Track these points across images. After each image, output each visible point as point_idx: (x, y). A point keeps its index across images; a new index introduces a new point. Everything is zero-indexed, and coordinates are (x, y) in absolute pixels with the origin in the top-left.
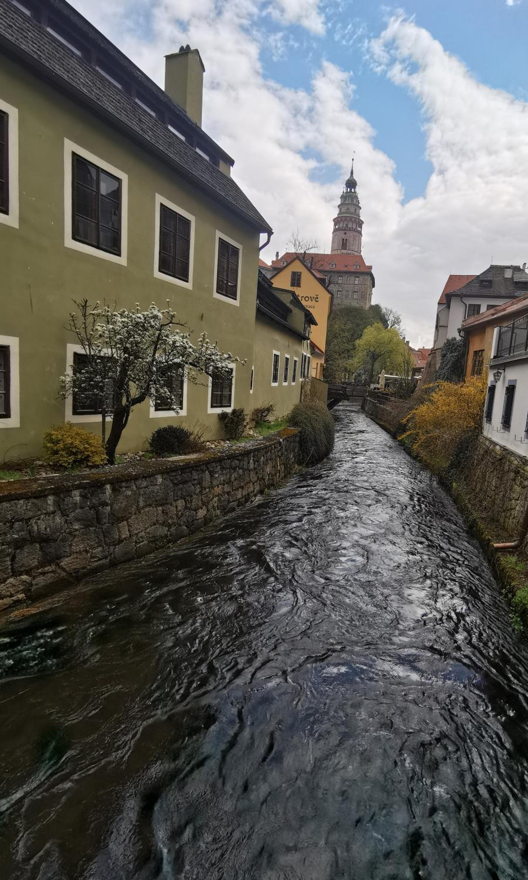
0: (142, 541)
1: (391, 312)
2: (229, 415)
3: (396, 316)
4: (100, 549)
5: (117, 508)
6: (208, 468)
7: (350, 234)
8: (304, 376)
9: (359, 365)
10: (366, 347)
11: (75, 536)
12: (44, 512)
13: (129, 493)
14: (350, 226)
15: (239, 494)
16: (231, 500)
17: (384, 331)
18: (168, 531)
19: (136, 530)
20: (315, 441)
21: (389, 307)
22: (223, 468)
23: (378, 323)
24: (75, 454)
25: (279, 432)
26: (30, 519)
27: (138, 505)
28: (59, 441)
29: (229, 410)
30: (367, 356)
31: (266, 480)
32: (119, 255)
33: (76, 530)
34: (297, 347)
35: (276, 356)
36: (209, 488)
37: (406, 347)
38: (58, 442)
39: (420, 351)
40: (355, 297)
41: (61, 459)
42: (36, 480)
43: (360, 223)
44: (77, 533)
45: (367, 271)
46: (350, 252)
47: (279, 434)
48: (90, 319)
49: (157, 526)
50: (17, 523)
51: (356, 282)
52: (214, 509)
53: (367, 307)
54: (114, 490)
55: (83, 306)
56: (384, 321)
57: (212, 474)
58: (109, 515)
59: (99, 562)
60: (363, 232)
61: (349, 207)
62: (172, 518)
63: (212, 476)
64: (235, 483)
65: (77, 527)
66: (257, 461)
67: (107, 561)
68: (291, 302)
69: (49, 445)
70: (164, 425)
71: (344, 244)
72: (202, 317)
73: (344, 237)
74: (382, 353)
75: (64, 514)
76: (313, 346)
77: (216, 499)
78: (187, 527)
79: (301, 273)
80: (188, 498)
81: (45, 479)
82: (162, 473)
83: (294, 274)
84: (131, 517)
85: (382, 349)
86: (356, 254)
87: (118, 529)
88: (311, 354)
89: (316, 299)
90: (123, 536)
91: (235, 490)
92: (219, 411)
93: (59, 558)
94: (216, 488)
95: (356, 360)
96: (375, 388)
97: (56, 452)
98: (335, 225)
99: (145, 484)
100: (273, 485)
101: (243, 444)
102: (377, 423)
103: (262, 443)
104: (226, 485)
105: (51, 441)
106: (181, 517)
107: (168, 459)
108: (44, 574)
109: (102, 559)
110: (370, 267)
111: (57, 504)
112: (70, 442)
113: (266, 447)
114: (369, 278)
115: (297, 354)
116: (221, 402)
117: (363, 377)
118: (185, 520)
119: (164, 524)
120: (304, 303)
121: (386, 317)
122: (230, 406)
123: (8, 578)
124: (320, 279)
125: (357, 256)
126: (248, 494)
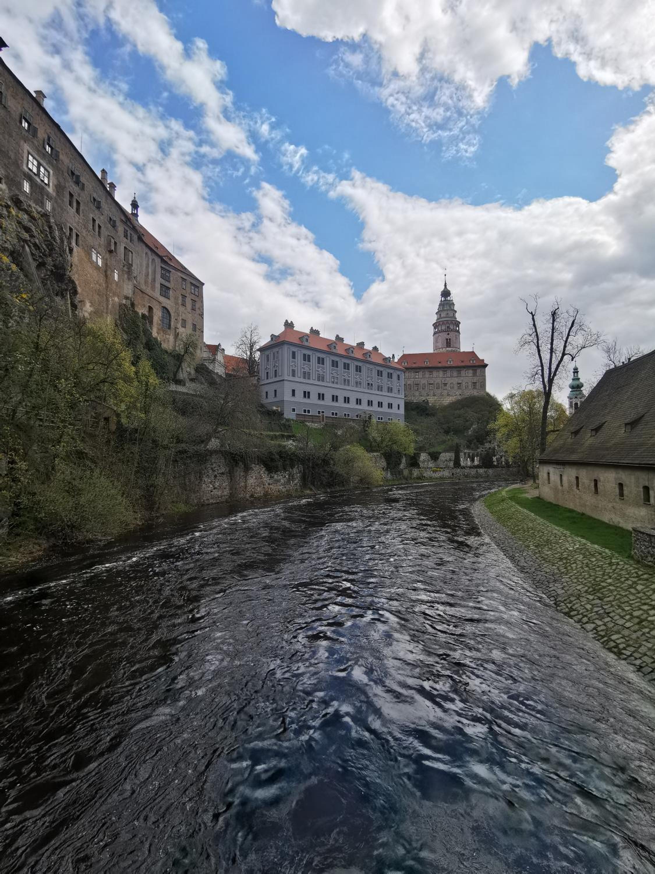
7: (452, 335)
14: (452, 327)
43: (458, 324)
46: (454, 349)
71: (448, 343)
73: (448, 337)
98: (435, 329)
110: (483, 360)
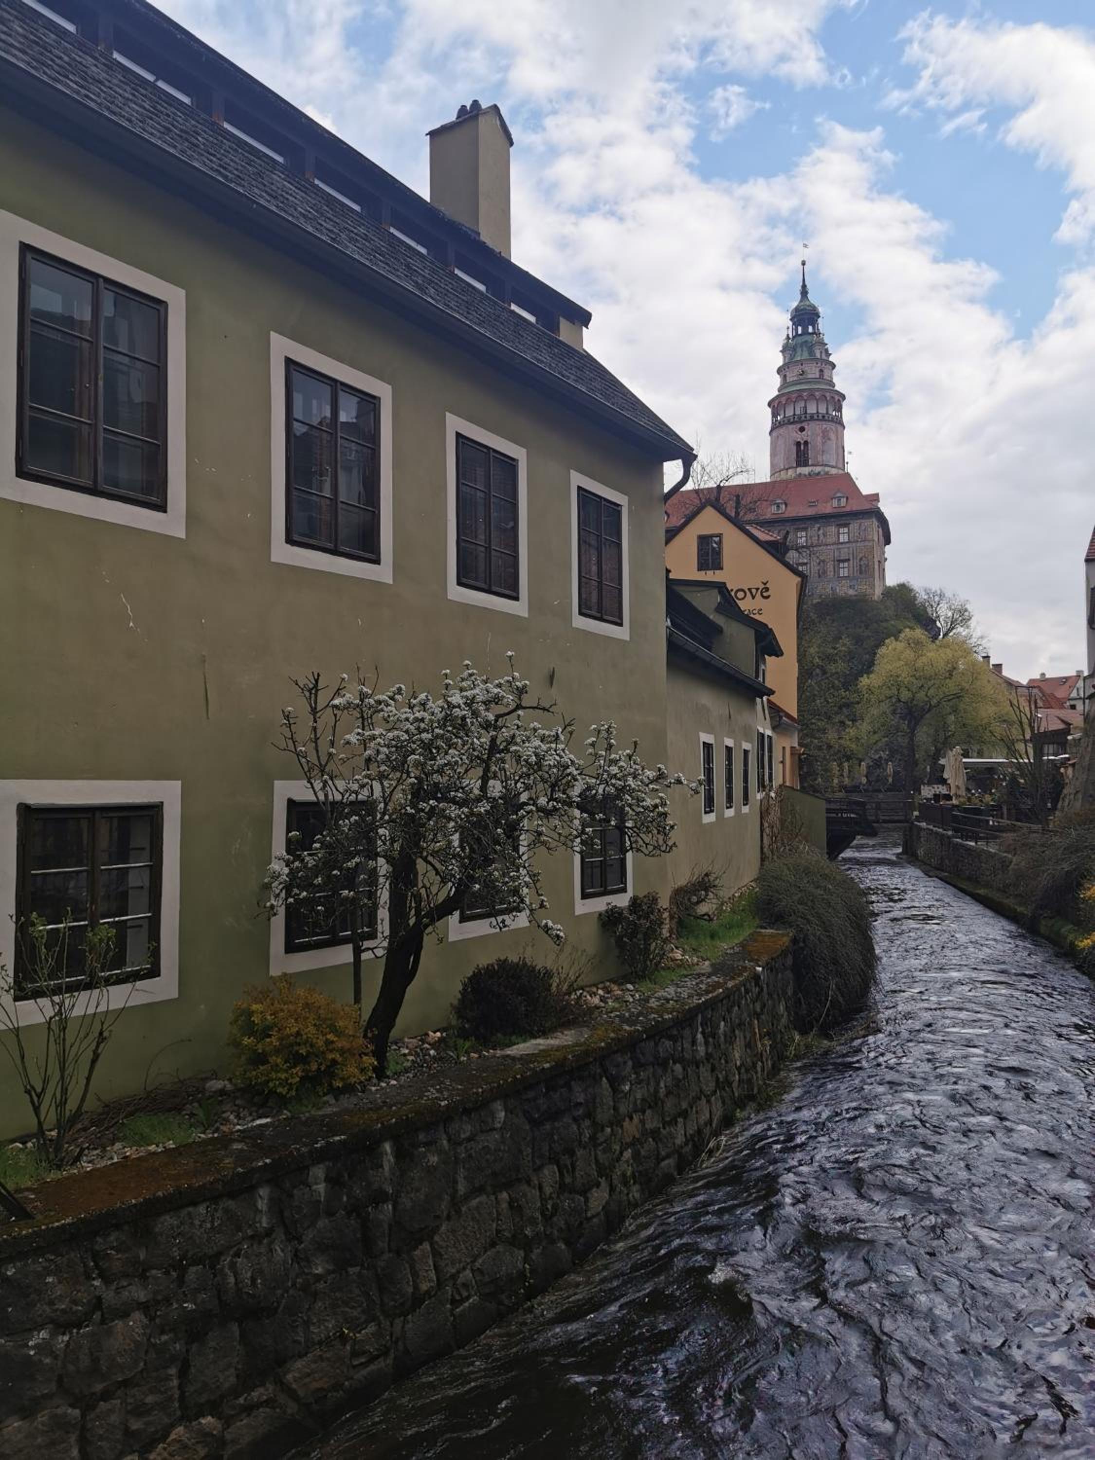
0: (468, 1298)
1: (942, 596)
2: (626, 913)
3: (956, 604)
4: (371, 1328)
5: (409, 1204)
6: (605, 1071)
7: (813, 431)
8: (764, 787)
9: (876, 737)
10: (888, 693)
11: (315, 1295)
12: (250, 1232)
13: (434, 1159)
14: (812, 409)
15: (679, 1134)
16: (663, 1153)
17: (933, 646)
18: (526, 1260)
19: (453, 1264)
20: (835, 962)
21: (935, 587)
22: (638, 1066)
23: (911, 628)
24: (303, 1060)
25: (742, 945)
26: (219, 1254)
27: (456, 1191)
28: (270, 1028)
29: (622, 901)
30: (894, 712)
31: (735, 1085)
32: (377, 562)
33: (318, 1278)
34: (744, 717)
35: (708, 746)
36: (611, 1125)
37: (993, 678)
38: (265, 1033)
39: (1032, 685)
40: (843, 573)
41: (273, 1075)
42: (225, 1141)
43: (837, 400)
44: (321, 1286)
45: (866, 506)
46: (818, 469)
47: (745, 951)
48: (326, 717)
49: (500, 1248)
50: (193, 1269)
51: (843, 538)
52: (625, 1183)
53: (878, 592)
54: (400, 1154)
55: (310, 691)
56: (928, 623)
57: (615, 1083)
58: (390, 1226)
59: (372, 1367)
60: (845, 419)
61: (806, 368)
62: (533, 1221)
63: (615, 1090)
64: (669, 1104)
65: (319, 1271)
66: (710, 1035)
67: (389, 1361)
68: (719, 609)
69: (246, 1041)
70: (485, 959)
72: (552, 677)
73: (800, 437)
74: (934, 702)
75: (293, 1237)
76: (776, 711)
77: (628, 1154)
78: (568, 1243)
79: (720, 536)
80: (566, 1160)
81: (244, 1136)
82: (504, 1094)
83: (704, 540)
84: (438, 1227)
85: (932, 692)
86: (834, 471)
87: (412, 1267)
88: (774, 728)
89: (764, 592)
90: (424, 1287)
91: (670, 1123)
92: (600, 904)
93: (281, 1361)
94: (626, 1123)
95: (865, 727)
96: (937, 797)
97: (260, 1059)
98: (774, 415)
99: (467, 1130)
100: (752, 1098)
101: (671, 991)
102: (961, 890)
103: (717, 985)
104: (649, 1112)
105: (250, 1029)
106: (553, 1215)
107: (509, 1052)
108: (249, 1409)
109: (377, 1357)
110: (875, 497)
111: (277, 1207)
112: (295, 1030)
113: (728, 994)
114: (875, 523)
115: (747, 732)
116: (604, 883)
117: (890, 768)
118: (562, 1224)
119: (517, 1241)
120: (745, 605)
121: (929, 610)
122: (624, 890)
123: (173, 1426)
124: (767, 542)
125: (837, 476)
126: (699, 1132)
